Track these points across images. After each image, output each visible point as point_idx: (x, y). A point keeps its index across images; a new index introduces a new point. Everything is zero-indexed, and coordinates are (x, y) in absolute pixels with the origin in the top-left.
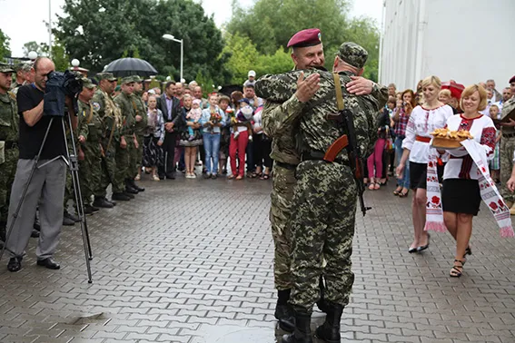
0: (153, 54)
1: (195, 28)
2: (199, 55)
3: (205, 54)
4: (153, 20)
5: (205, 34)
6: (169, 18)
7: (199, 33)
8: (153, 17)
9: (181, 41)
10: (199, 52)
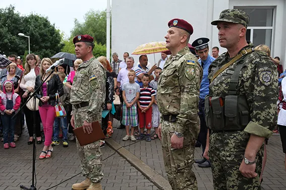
0: (20, 44)
1: (43, 31)
2: (46, 45)
3: (49, 44)
4: (21, 27)
5: (49, 34)
6: (29, 26)
7: (45, 33)
8: (20, 25)
9: (29, 37)
10: (46, 43)
